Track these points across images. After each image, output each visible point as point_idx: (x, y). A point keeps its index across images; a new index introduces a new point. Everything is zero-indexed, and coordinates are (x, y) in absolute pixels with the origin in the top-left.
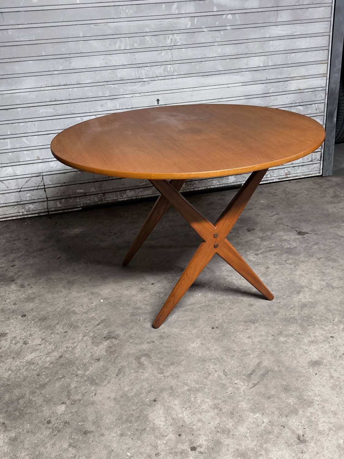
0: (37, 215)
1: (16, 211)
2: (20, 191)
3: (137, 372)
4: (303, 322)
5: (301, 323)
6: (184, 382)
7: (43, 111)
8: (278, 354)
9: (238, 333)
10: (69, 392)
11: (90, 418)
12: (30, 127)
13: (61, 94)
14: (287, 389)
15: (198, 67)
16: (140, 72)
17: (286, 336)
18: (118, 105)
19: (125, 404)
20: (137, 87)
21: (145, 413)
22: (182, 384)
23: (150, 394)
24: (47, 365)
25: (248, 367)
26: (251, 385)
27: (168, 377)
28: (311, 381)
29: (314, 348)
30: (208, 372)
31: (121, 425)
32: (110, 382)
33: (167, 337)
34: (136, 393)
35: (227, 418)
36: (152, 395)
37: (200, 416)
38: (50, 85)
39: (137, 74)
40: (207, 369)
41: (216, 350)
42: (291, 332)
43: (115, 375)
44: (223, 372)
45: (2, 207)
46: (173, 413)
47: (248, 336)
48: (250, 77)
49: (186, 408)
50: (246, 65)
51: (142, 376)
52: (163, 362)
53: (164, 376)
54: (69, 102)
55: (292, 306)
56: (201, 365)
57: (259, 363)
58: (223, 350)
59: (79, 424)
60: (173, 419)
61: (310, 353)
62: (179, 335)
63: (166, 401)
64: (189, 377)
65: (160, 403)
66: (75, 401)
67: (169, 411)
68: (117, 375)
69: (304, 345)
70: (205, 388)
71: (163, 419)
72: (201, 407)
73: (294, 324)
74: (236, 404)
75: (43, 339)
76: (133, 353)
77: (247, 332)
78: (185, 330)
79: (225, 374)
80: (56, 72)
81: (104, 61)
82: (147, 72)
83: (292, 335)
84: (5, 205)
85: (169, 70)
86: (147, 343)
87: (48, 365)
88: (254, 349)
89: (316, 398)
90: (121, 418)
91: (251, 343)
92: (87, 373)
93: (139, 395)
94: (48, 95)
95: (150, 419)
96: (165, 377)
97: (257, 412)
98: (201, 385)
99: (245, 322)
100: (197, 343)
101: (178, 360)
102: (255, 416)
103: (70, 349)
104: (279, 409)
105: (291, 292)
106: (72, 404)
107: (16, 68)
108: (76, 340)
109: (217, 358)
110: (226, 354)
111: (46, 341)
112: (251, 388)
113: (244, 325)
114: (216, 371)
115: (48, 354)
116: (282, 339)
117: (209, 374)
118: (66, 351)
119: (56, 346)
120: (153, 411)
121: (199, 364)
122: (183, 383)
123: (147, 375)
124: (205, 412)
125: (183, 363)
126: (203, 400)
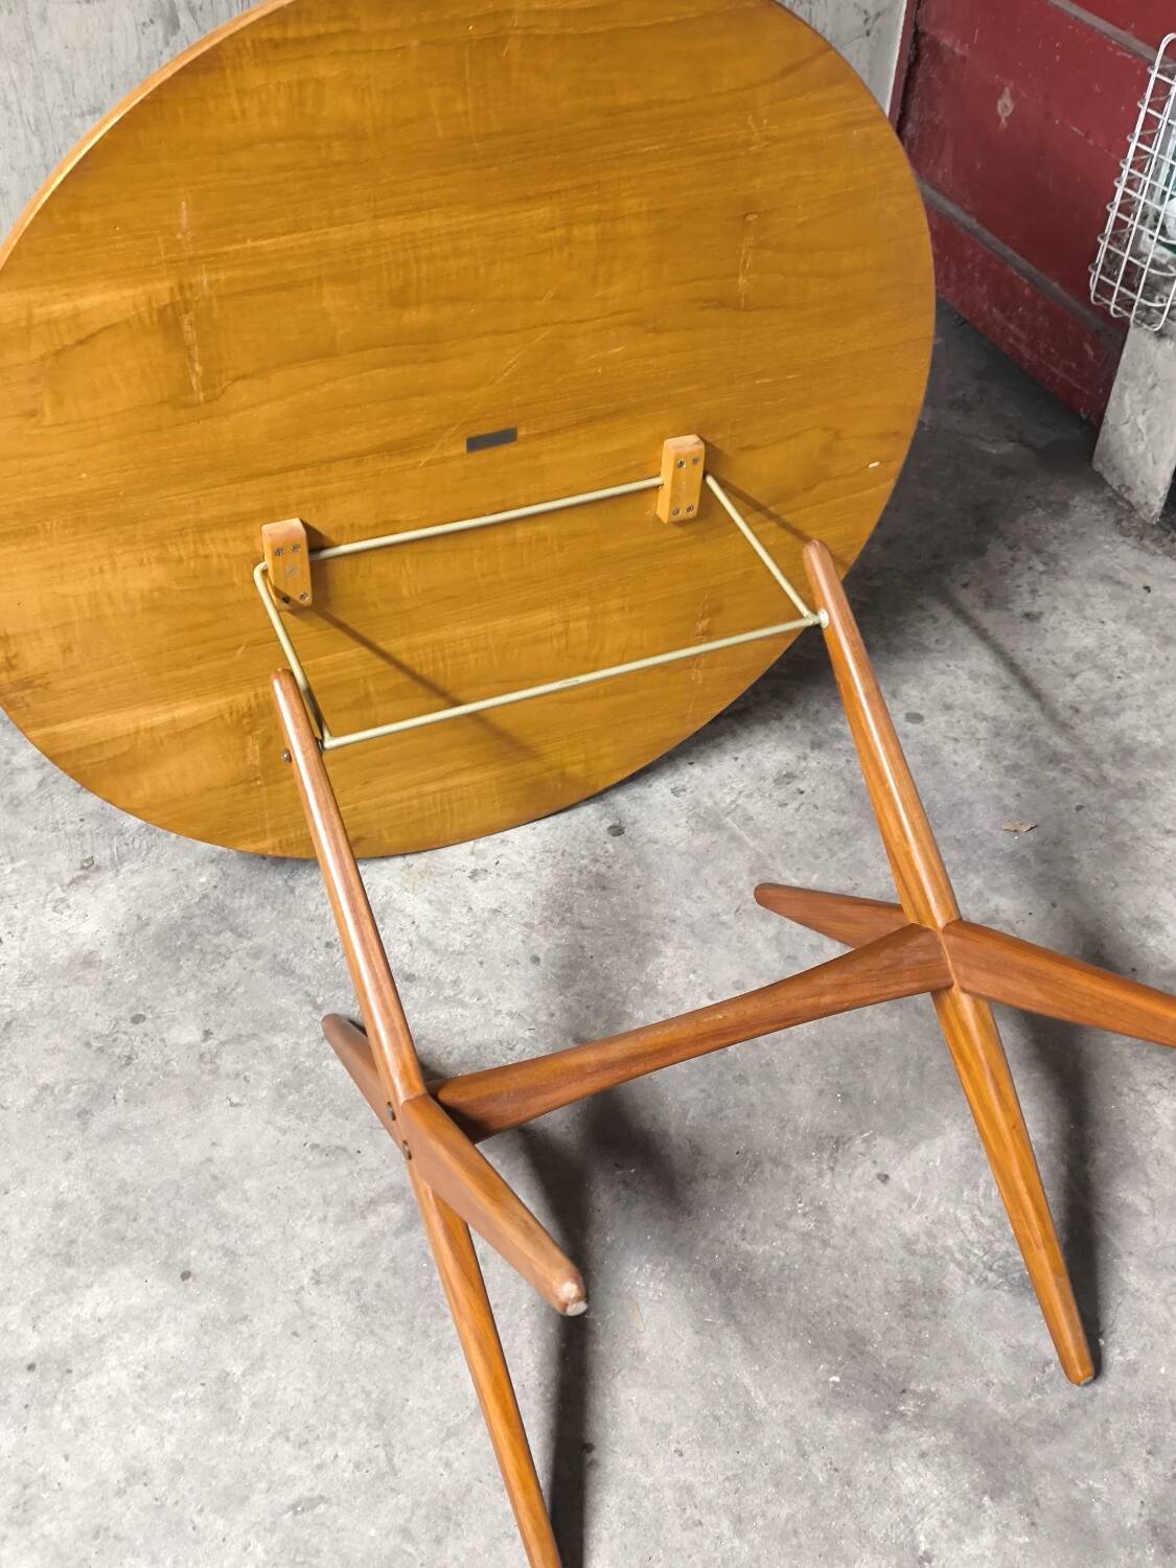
3: (328, 1204)
6: (269, 1356)
10: (252, 1036)
11: (137, 1112)
19: (182, 1192)
21: (138, 1254)
22: (256, 1351)
23: (219, 1255)
27: (298, 1301)
30: (318, 1438)
31: (97, 1198)
32: (285, 1134)
34: (225, 1214)
35: (80, 1516)
36: (213, 1263)
37: (101, 1423)
40: (333, 1435)
43: (317, 1142)
44: (315, 1494)
46: (126, 1336)
49: (140, 1376)
51: (308, 1219)
52: (376, 1277)
53: (302, 1288)
56: (355, 1412)
58: (442, 1493)
59: (121, 1091)
60: (101, 1340)
63: (179, 1308)
64: (290, 1372)
65: (173, 1291)
66: (212, 1060)
67: (134, 1325)
70: (230, 1433)
71: (102, 1311)
72: (144, 1422)
74: (143, 1546)
75: (495, 911)
90: (127, 1193)
93: (216, 1226)
96: (297, 1293)
98: (250, 1419)
101: (388, 1328)
103: (449, 993)
106: (202, 1055)
109: (395, 1471)
110: (417, 1505)
111: (485, 922)
114: (320, 1467)
117: (303, 1445)
118: (437, 985)
119: (461, 954)
120: (142, 1277)
121: (361, 1405)
122: (263, 1354)
123: (311, 1233)
124: (119, 1439)
125: (371, 1348)
126: (171, 1430)
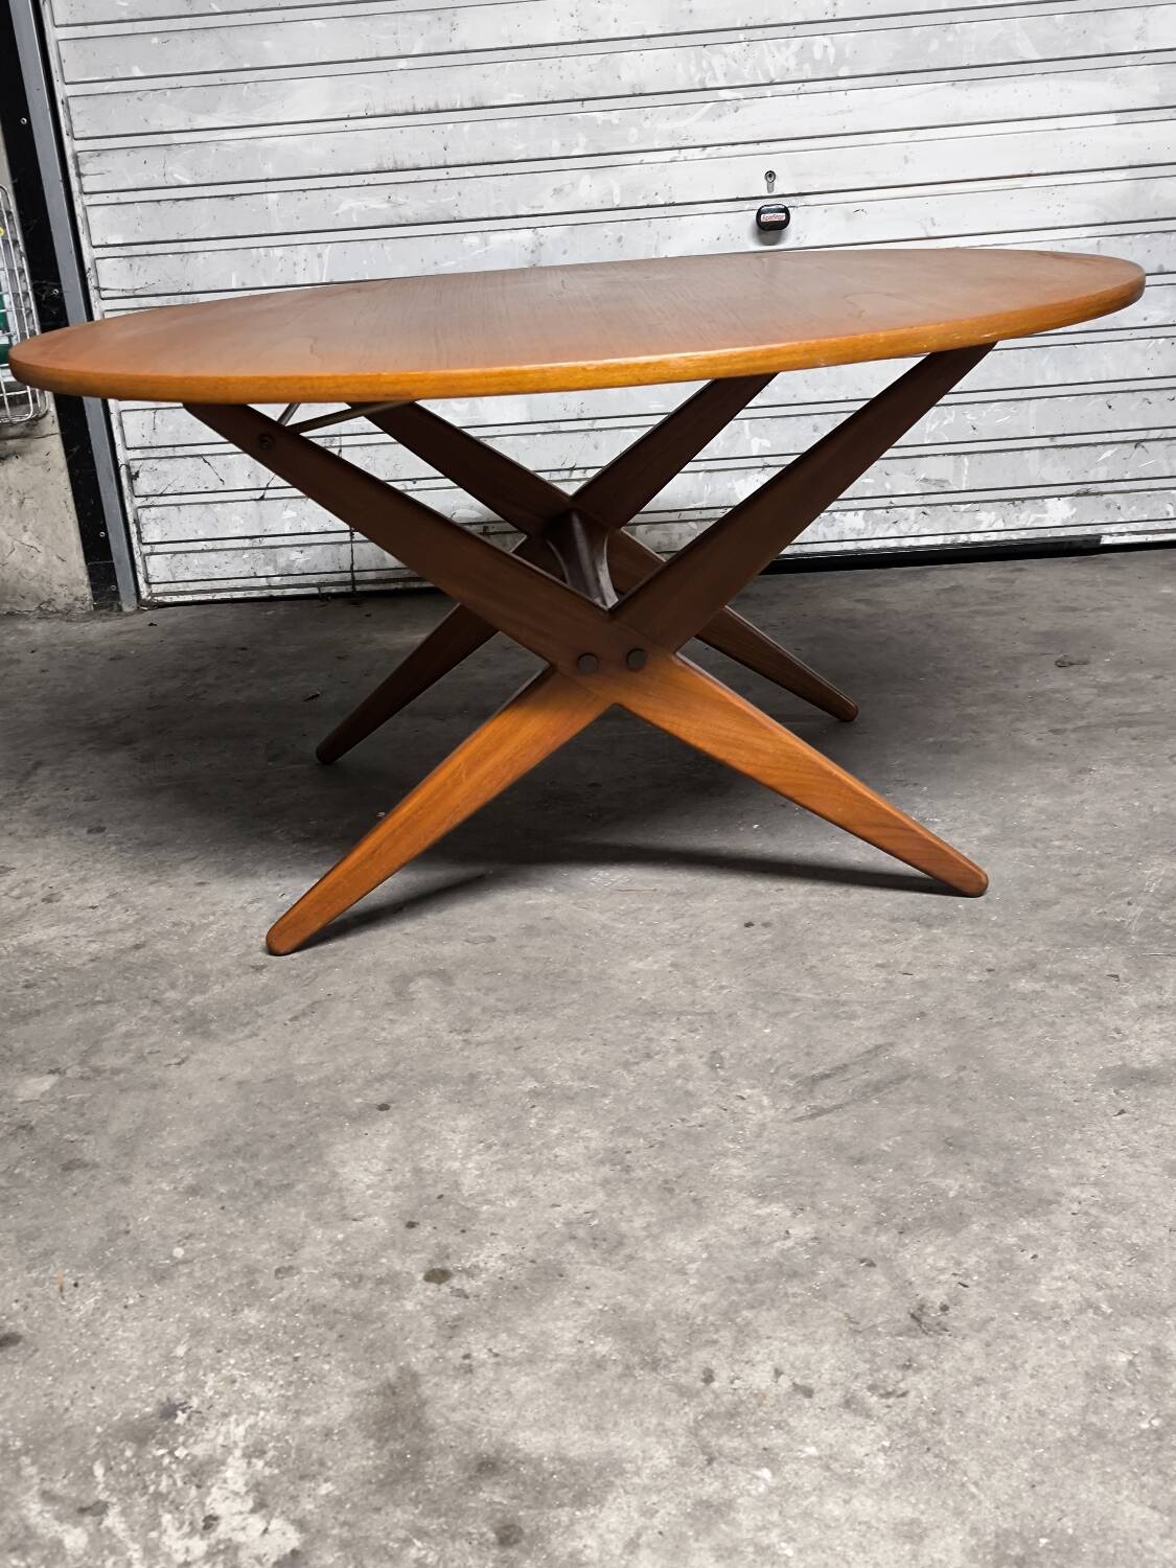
0: (315, 591)
1: (246, 570)
2: (262, 498)
3: (375, 1017)
4: (1152, 943)
5: (1141, 943)
6: (532, 1066)
7: (353, 205)
8: (982, 1028)
9: (842, 950)
10: (97, 1043)
11: (114, 1128)
12: (303, 265)
13: (416, 144)
14: (953, 1144)
15: (934, 45)
16: (704, 64)
17: (1048, 979)
18: (617, 191)
19: (267, 1103)
20: (695, 123)
21: (322, 1137)
22: (520, 1073)
23: (377, 1085)
24: (76, 963)
25: (826, 1054)
26: (802, 1109)
27: (479, 1044)
28: (1081, 1132)
29: (1157, 1028)
30: (647, 1048)
31: (211, 1162)
32: (257, 1035)
33: (553, 932)
34: (327, 1077)
36: (385, 1089)
37: (529, 1178)
38: (379, 111)
39: (693, 69)
40: (650, 1040)
41: (722, 987)
42: (1076, 968)
43: (289, 1017)
44: (707, 1055)
45: (203, 551)
46: (427, 1153)
47: (879, 962)
48: (1156, 90)
49: (489, 1147)
50: (1137, 38)
51: (383, 1029)
52: (491, 1000)
53: (464, 1041)
54: (442, 173)
55: (1125, 889)
56: (633, 1026)
57: (878, 1047)
58: (747, 993)
59: (68, 1136)
60: (417, 1171)
61: (1132, 1042)
62: (602, 933)
63: (422, 1115)
64: (560, 1055)
65: (397, 1117)
66: (97, 1071)
67: (417, 1147)
68: (295, 1018)
69: (1117, 1013)
70: (605, 1096)
71: (379, 1168)
72: (550, 1149)
73: (1104, 945)
74: (701, 1161)
75: (113, 895)
76: (397, 962)
77: (882, 951)
78: (636, 918)
79: (715, 1061)
80: (402, 63)
81: (574, 21)
82: (731, 62)
83: (1075, 979)
84: (210, 545)
85: (818, 54)
86: (467, 941)
87: (80, 962)
88: (883, 1003)
89: (1075, 1191)
90: (226, 1140)
91: (884, 985)
92: (199, 998)
93: (337, 1084)
94: (370, 147)
95: (331, 1158)
96: (470, 1043)
97: (775, 1199)
98: (596, 1082)
99: (894, 920)
100: (656, 962)
101: (554, 1000)
102: (764, 1211)
103: (184, 930)
104: (884, 1203)
105: (1146, 847)
106: (82, 1078)
107: (267, 44)
108: (219, 909)
109: (711, 1013)
110: (753, 1006)
111: (120, 902)
112: (800, 1119)
113: (884, 927)
114: (680, 1050)
115: (102, 934)
116: (1024, 985)
117: (648, 1056)
118: (164, 935)
119: (143, 918)
120: (357, 1137)
121: (627, 1022)
123: (402, 1030)
124: (558, 1167)
125: (566, 1011)
126: (573, 1131)
